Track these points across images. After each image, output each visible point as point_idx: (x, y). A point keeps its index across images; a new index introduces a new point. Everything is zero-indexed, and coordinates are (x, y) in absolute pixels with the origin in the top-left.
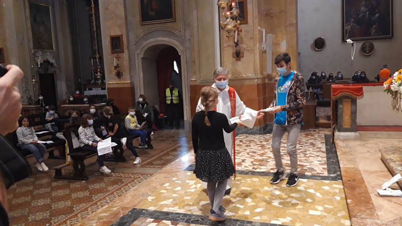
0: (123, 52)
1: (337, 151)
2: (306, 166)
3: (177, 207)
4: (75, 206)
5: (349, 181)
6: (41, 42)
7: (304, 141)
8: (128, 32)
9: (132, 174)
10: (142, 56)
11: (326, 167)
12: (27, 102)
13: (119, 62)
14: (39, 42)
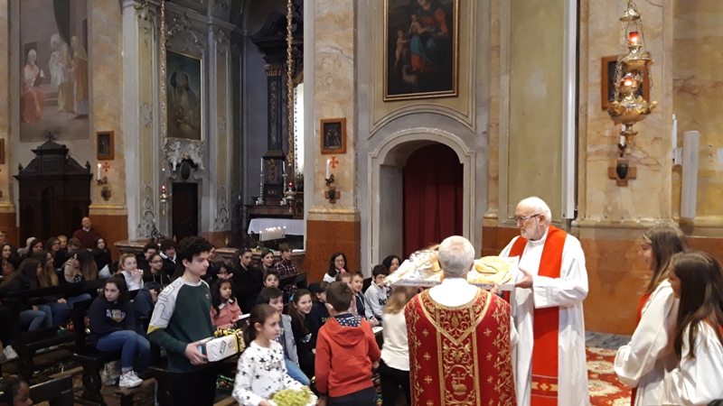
0: (345, 152)
6: (181, 123)
8: (358, 114)
10: (382, 162)
12: (146, 234)
13: (335, 172)
14: (178, 125)
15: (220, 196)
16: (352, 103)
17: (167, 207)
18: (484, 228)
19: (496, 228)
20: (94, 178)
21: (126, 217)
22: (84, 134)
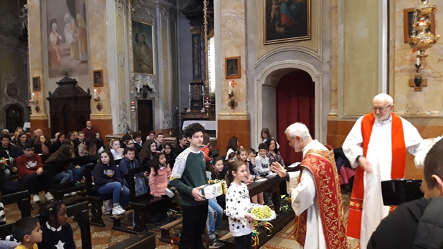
0: (240, 77)
6: (141, 64)
8: (248, 54)
10: (263, 83)
12: (123, 131)
13: (234, 90)
14: (140, 65)
15: (165, 107)
16: (244, 47)
17: (135, 114)
18: (328, 121)
19: (336, 122)
20: (92, 98)
21: (111, 120)
22: (86, 72)
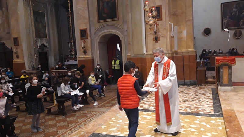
0: (87, 39)
1: (220, 98)
2: (200, 108)
3: (120, 132)
4: (59, 131)
5: (228, 117)
6: (40, 33)
7: (198, 92)
8: (90, 27)
9: (93, 112)
10: (99, 41)
11: (213, 108)
13: (85, 45)
16: (88, 24)
18: (127, 58)
